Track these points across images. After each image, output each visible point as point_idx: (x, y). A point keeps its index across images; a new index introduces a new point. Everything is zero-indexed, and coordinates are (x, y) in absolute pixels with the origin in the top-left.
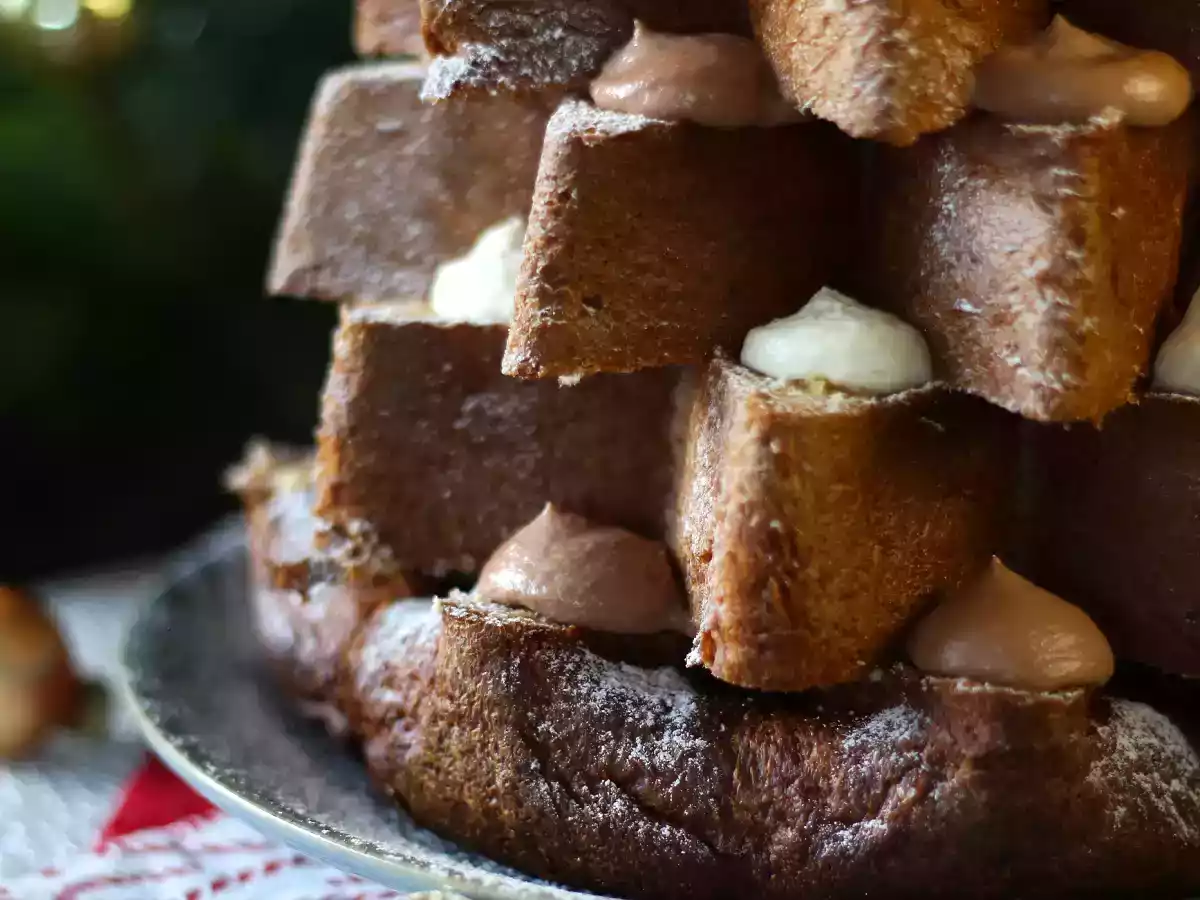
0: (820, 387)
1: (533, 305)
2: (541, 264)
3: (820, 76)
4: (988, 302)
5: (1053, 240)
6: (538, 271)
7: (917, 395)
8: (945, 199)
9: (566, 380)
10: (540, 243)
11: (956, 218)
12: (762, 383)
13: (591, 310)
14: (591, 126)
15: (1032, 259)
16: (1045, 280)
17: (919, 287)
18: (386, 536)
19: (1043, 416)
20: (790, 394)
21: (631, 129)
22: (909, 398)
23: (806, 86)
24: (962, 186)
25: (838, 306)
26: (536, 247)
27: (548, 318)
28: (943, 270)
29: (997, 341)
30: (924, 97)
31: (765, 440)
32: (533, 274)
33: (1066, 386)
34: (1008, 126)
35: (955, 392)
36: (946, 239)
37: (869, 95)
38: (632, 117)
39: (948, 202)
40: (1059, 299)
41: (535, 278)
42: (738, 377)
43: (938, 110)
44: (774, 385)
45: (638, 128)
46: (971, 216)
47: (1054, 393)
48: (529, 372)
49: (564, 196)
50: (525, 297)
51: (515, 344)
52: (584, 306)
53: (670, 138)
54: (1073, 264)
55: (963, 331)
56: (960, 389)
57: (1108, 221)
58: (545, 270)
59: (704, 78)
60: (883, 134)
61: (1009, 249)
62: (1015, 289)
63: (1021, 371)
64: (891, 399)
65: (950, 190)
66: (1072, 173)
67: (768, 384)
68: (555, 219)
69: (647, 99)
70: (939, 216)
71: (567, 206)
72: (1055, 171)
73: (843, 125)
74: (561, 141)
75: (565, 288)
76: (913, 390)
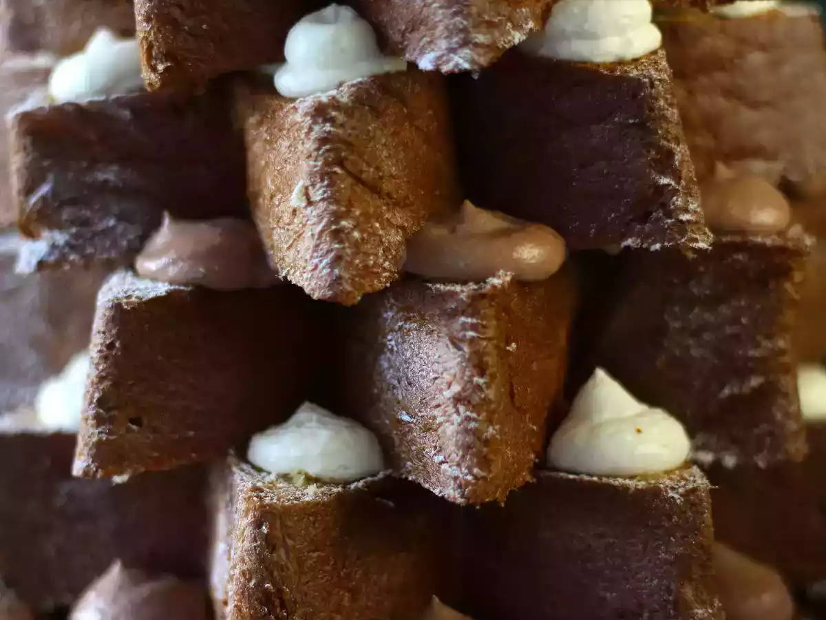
0: (300, 480)
1: (92, 426)
2: (97, 395)
3: (292, 253)
4: (420, 414)
5: (463, 370)
6: (95, 401)
7: (373, 482)
8: (389, 337)
9: (118, 479)
10: (95, 380)
11: (397, 352)
12: (260, 478)
13: (134, 427)
14: (129, 293)
15: (449, 385)
16: (458, 400)
17: (374, 400)
19: (460, 501)
20: (279, 485)
21: (159, 294)
22: (367, 485)
23: (283, 259)
24: (400, 328)
25: (314, 416)
26: (92, 382)
27: (103, 435)
28: (389, 390)
29: (428, 443)
30: (366, 267)
31: (258, 524)
32: (91, 403)
33: (476, 477)
34: (430, 285)
35: (401, 479)
36: (391, 367)
37: (324, 268)
38: (160, 285)
39: (391, 341)
40: (468, 413)
41: (93, 406)
42: (242, 474)
43: (377, 275)
44: (268, 479)
45: (164, 294)
46: (407, 350)
47: (468, 483)
48: (91, 473)
49: (110, 346)
50: (87, 420)
51: (81, 454)
52: (130, 424)
53: (189, 299)
54: (478, 388)
55: (405, 435)
56: (404, 476)
57: (503, 354)
58: (99, 400)
59: (211, 255)
60: (335, 295)
61: (432, 375)
62: (438, 406)
63: (444, 466)
64: (353, 486)
65: (392, 330)
66: (475, 321)
67: (263, 478)
68: (105, 363)
69: (172, 271)
70: (386, 350)
71: (114, 352)
72: (463, 319)
73: (307, 290)
74: (107, 306)
75: (115, 413)
76: (369, 479)
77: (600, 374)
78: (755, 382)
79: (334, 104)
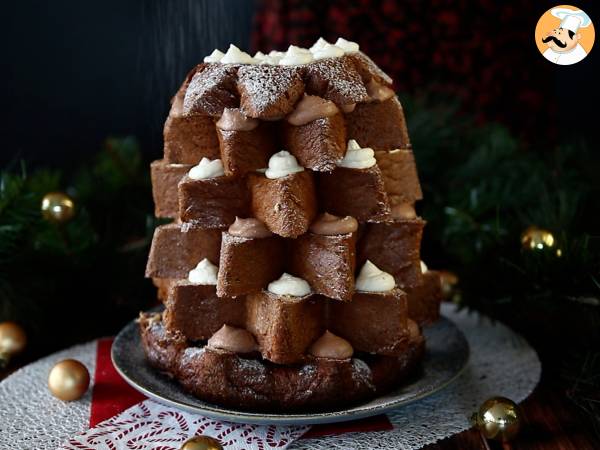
0: (289, 297)
2: (226, 272)
4: (325, 275)
5: (340, 261)
9: (234, 297)
11: (314, 257)
12: (276, 296)
15: (335, 266)
16: (339, 270)
18: (184, 333)
19: (341, 299)
20: (284, 299)
24: (316, 250)
25: (289, 277)
26: (225, 269)
27: (230, 284)
28: (312, 268)
29: (328, 283)
31: (282, 310)
32: (225, 275)
35: (317, 295)
36: (313, 261)
37: (287, 228)
38: (243, 238)
40: (342, 274)
44: (279, 297)
45: (245, 241)
46: (319, 256)
47: (343, 294)
48: (225, 296)
50: (223, 280)
52: (237, 281)
54: (345, 266)
55: (319, 281)
58: (228, 274)
61: (329, 263)
62: (332, 272)
63: (334, 290)
64: (305, 298)
65: (313, 250)
66: (344, 247)
68: (229, 262)
69: (246, 234)
71: (232, 259)
72: (339, 246)
75: (232, 277)
76: (308, 296)
77: (368, 262)
78: (409, 263)
79: (288, 180)
